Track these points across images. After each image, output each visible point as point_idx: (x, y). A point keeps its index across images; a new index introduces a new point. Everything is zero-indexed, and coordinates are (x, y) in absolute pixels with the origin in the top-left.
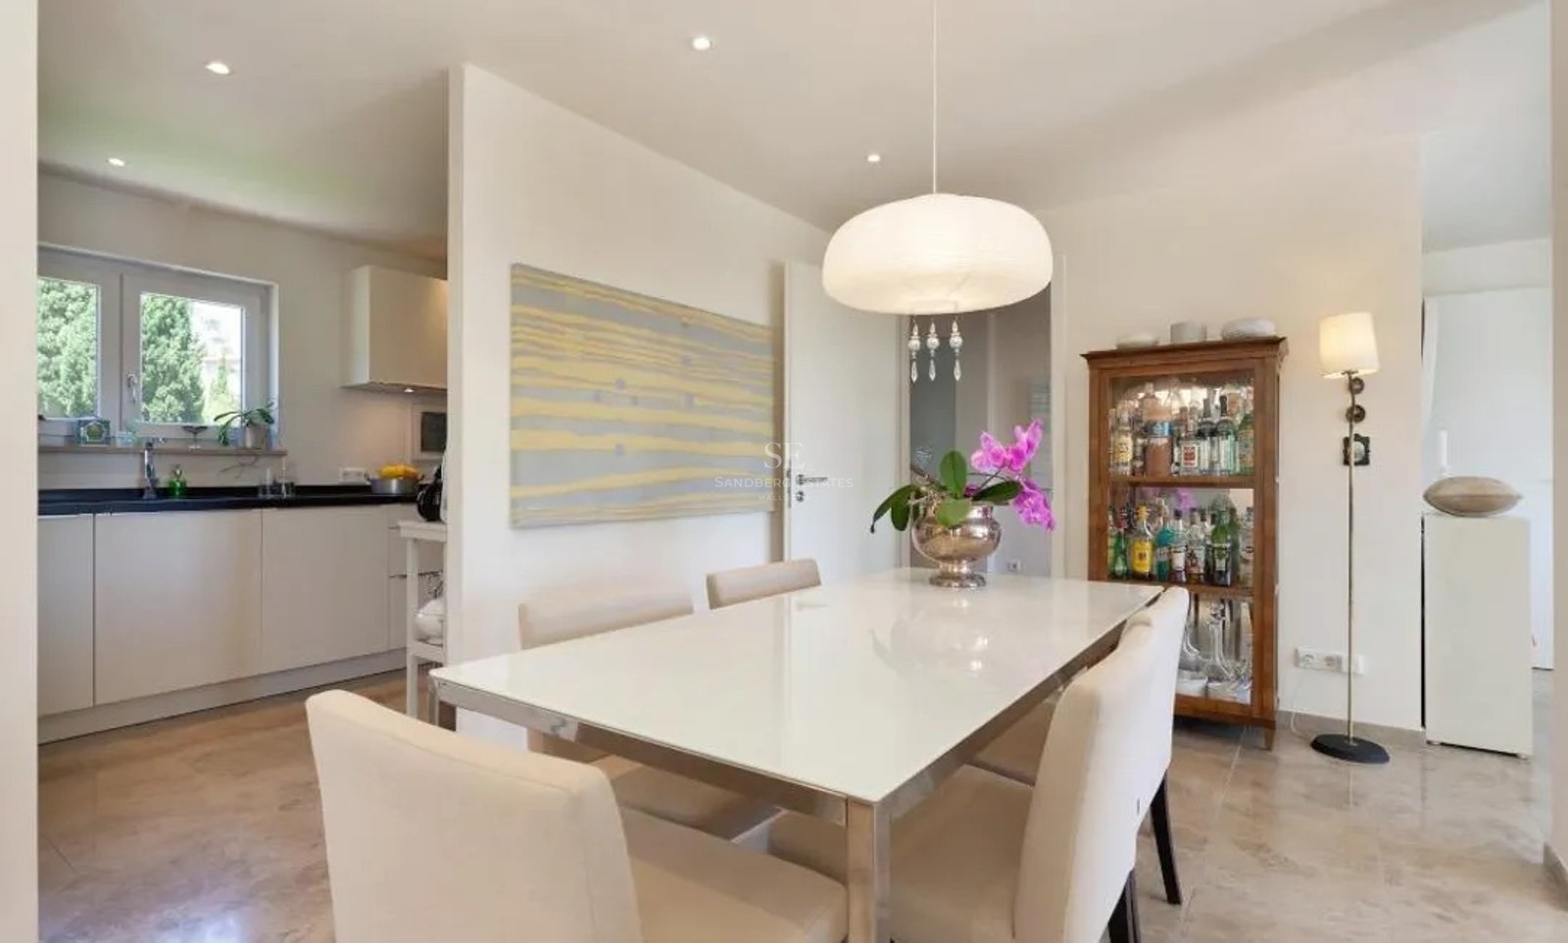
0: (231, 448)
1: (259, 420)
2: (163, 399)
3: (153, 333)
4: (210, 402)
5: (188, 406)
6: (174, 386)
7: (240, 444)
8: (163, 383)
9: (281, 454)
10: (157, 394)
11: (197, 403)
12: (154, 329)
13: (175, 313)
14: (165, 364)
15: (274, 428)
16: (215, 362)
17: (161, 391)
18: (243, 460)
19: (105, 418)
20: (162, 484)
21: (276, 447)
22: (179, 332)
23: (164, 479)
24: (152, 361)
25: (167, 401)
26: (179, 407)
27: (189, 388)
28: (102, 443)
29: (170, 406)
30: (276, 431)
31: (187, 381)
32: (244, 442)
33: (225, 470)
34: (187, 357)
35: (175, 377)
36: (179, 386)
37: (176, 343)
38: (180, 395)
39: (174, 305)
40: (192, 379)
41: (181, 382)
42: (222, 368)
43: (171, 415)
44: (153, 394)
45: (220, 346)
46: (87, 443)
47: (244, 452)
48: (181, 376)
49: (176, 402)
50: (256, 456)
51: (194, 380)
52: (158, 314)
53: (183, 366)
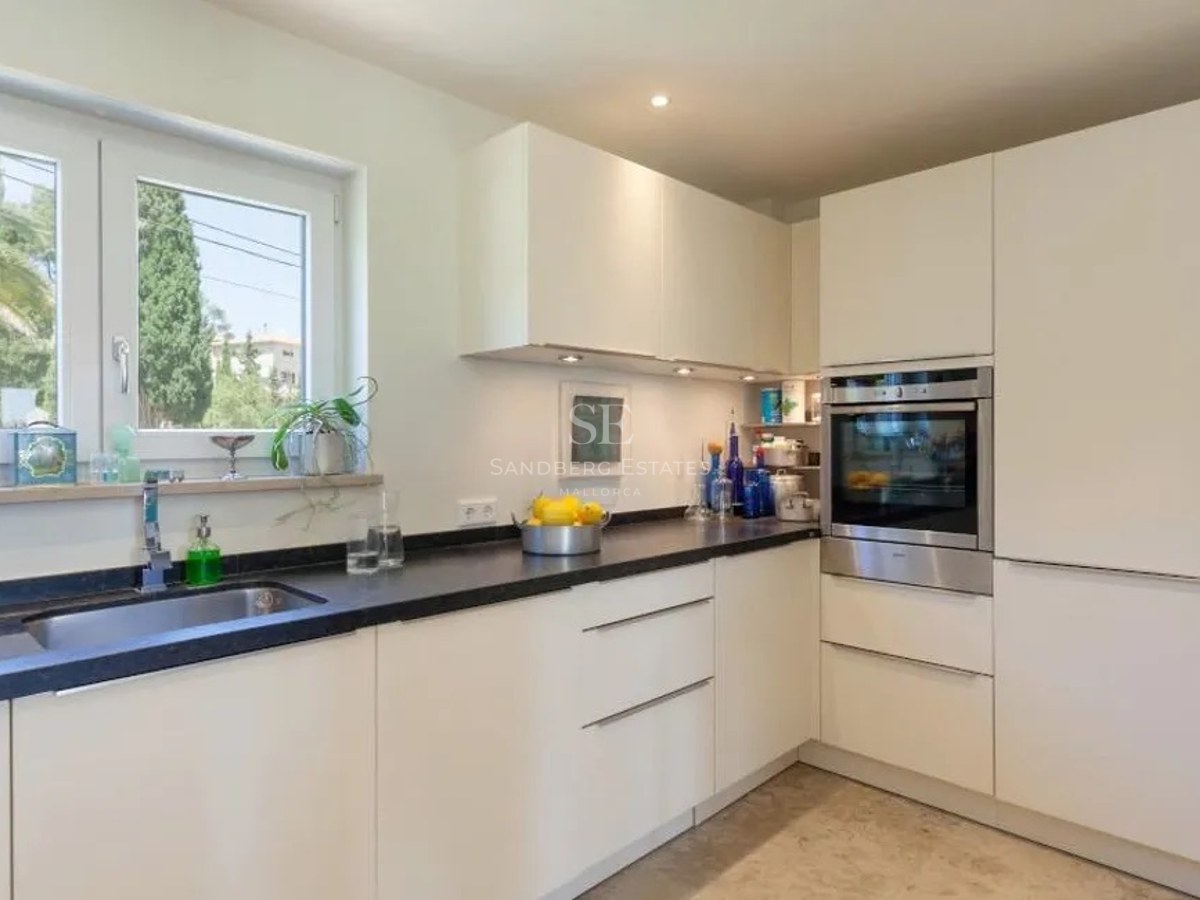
0: (290, 476)
1: (338, 421)
2: (178, 381)
3: (168, 319)
4: (217, 383)
5: (200, 385)
6: (187, 367)
7: (309, 468)
8: (178, 366)
9: (374, 483)
10: (174, 376)
11: (208, 384)
12: (169, 315)
13: (186, 299)
14: (178, 346)
15: (361, 432)
16: (219, 347)
17: (177, 373)
18: (314, 498)
19: (72, 428)
20: (177, 556)
21: (364, 467)
22: (190, 317)
23: (178, 545)
24: (167, 346)
25: (181, 381)
26: (191, 388)
27: (200, 368)
28: (62, 480)
29: (184, 386)
30: (365, 440)
31: (198, 363)
32: (315, 462)
33: (283, 519)
34: (198, 341)
35: (188, 360)
36: (191, 368)
37: (187, 327)
38: (193, 376)
39: (186, 291)
40: (202, 360)
41: (194, 364)
42: (226, 352)
43: (186, 394)
44: (170, 376)
45: (224, 333)
46: (33, 481)
47: (315, 481)
48: (193, 359)
49: (189, 383)
50: (335, 487)
51: (205, 363)
52: (171, 300)
53: (195, 349)
